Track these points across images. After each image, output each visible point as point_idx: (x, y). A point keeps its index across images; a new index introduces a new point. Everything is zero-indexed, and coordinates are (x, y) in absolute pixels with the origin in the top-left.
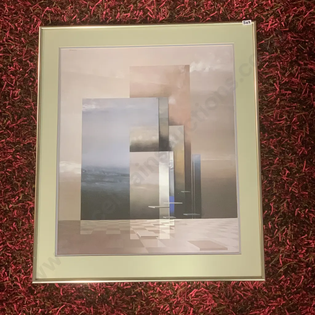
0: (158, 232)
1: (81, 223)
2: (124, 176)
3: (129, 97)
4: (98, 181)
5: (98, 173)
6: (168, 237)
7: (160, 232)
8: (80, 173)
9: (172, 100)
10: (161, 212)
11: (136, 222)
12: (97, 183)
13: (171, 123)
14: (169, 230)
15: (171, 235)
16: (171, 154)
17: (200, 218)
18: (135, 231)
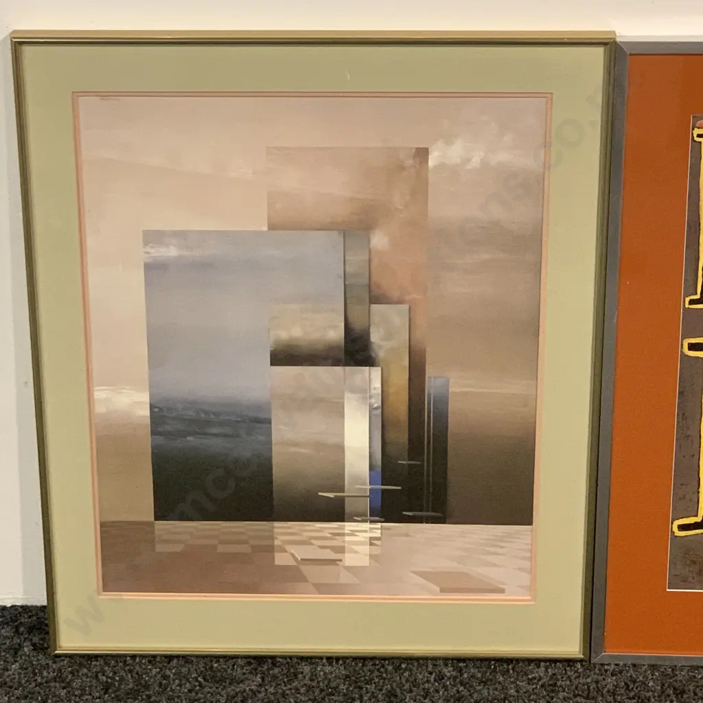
0: (341, 550)
1: (156, 527)
2: (258, 421)
3: (265, 228)
4: (190, 434)
6: (365, 561)
7: (346, 550)
8: (148, 413)
9: (379, 240)
10: (349, 507)
11: (288, 527)
12: (189, 438)
13: (376, 299)
14: (368, 547)
16: (375, 374)
18: (287, 547)
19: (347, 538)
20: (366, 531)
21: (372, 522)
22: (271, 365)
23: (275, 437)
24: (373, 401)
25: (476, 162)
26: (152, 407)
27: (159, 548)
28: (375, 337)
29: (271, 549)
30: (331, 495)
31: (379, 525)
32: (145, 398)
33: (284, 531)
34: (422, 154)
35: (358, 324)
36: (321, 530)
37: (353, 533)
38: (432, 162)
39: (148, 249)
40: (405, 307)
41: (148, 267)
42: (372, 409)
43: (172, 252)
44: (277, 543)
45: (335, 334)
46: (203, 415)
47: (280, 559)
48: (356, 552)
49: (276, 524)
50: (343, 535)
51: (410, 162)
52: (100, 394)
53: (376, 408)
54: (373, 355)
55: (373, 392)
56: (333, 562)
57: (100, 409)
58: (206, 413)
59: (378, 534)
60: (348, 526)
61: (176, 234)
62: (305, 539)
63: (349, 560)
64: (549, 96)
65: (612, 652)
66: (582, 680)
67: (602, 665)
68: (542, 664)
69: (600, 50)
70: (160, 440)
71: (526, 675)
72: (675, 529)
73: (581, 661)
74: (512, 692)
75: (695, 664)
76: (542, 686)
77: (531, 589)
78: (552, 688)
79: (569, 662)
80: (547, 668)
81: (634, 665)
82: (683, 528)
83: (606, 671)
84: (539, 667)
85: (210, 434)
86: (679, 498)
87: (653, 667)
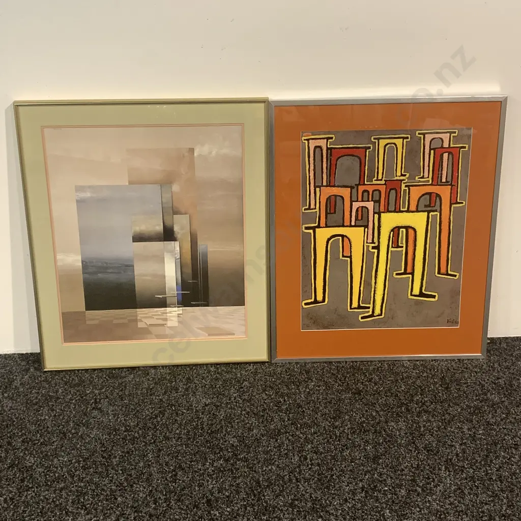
0: (166, 320)
1: (86, 313)
2: (128, 266)
3: (127, 184)
4: (100, 273)
5: (100, 264)
6: (176, 324)
7: (168, 319)
8: (81, 264)
9: (176, 188)
10: (168, 302)
11: (144, 311)
12: (100, 275)
13: (176, 212)
14: (177, 318)
15: (179, 322)
16: (177, 244)
17: (208, 305)
18: (143, 320)
19: (168, 315)
20: (176, 311)
21: (178, 307)
22: (133, 242)
23: (136, 273)
24: (176, 256)
25: (214, 153)
26: (82, 262)
27: (88, 322)
28: (176, 229)
29: (136, 321)
30: (161, 296)
31: (181, 308)
32: (79, 258)
33: (141, 313)
34: (192, 151)
35: (168, 223)
36: (157, 311)
37: (170, 312)
38: (195, 154)
39: (78, 194)
40: (188, 216)
41: (78, 201)
42: (176, 259)
43: (88, 195)
44: (138, 318)
45: (160, 228)
46: (105, 265)
47: (140, 325)
48: (172, 320)
49: (138, 310)
50: (166, 313)
51: (186, 154)
52: (59, 257)
53: (178, 259)
54: (175, 236)
55: (176, 252)
56: (163, 325)
57: (59, 264)
58: (106, 263)
59: (181, 312)
60: (168, 309)
61: (90, 187)
62: (150, 315)
63: (169, 324)
64: (243, 125)
65: (280, 358)
66: (268, 370)
67: (276, 363)
68: (252, 364)
69: (262, 105)
70: (87, 276)
71: (245, 369)
72: (303, 305)
73: (268, 362)
74: (239, 375)
75: (314, 361)
76: (251, 373)
77: (246, 333)
78: (256, 373)
79: (263, 363)
80: (253, 366)
81: (289, 363)
82: (306, 304)
83: (278, 366)
84: (250, 365)
85: (108, 272)
86: (304, 292)
87: (297, 363)
